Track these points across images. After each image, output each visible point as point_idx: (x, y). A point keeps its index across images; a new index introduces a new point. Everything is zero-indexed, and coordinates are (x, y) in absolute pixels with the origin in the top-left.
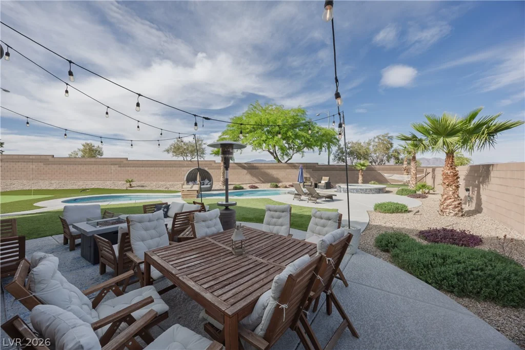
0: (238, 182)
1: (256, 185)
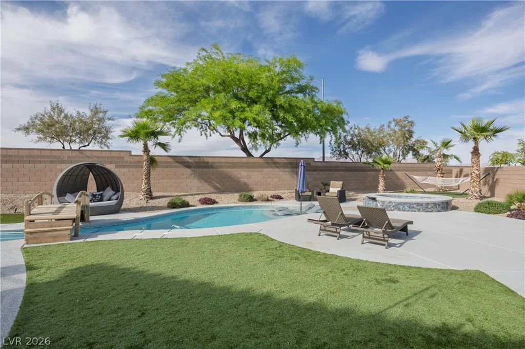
0: (175, 191)
1: (213, 197)
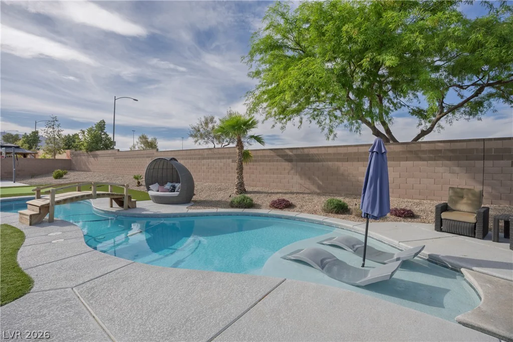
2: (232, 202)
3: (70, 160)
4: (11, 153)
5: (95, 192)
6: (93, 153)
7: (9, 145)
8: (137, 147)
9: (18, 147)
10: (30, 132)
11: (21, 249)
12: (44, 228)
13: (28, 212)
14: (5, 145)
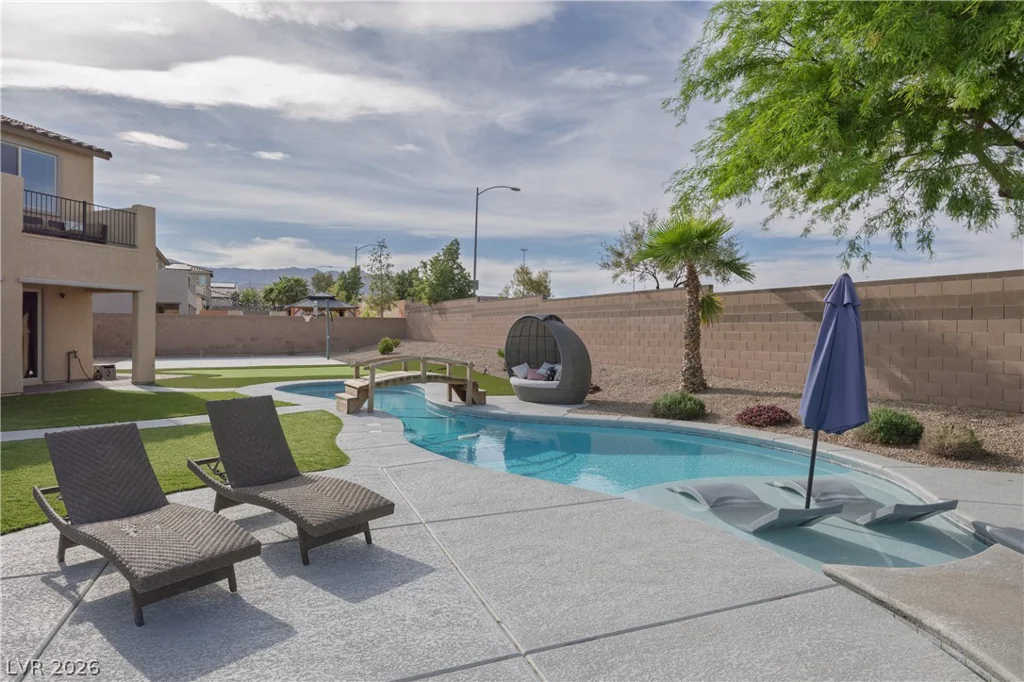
2: (655, 406)
3: (404, 319)
4: (324, 309)
5: (424, 373)
6: (439, 305)
7: (321, 294)
8: (511, 292)
9: (332, 298)
10: (349, 269)
11: (339, 435)
12: (363, 418)
13: (346, 396)
14: (317, 295)
